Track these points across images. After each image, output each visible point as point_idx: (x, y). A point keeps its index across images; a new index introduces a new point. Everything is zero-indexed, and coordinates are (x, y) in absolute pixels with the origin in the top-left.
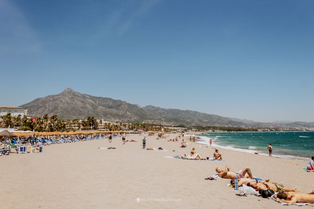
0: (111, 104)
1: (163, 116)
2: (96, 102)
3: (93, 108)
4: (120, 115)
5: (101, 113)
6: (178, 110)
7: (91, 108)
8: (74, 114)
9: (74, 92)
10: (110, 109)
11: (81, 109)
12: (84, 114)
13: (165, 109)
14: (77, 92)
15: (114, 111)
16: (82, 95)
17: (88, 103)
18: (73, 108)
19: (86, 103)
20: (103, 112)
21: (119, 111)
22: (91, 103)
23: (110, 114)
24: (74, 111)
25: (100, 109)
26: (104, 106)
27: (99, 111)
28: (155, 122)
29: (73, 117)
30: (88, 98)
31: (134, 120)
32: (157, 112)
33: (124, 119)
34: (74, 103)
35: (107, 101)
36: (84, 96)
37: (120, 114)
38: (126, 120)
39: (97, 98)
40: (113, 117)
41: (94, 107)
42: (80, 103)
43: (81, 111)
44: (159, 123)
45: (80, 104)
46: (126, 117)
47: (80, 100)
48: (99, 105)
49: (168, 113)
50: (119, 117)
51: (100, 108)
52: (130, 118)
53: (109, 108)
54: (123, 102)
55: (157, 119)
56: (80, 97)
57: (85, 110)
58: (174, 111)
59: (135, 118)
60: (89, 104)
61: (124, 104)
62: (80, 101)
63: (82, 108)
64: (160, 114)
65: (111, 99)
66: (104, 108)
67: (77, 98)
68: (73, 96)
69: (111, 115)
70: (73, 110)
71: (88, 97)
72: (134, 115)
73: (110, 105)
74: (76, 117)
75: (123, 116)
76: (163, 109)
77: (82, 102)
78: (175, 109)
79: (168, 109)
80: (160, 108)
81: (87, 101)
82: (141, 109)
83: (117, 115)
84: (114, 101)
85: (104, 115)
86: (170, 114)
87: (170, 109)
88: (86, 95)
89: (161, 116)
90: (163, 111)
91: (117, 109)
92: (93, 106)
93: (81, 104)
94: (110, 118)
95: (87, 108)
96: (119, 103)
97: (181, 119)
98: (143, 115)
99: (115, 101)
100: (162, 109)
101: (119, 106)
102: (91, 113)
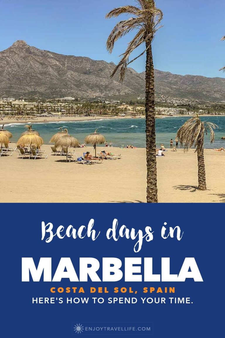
0: (88, 66)
1: (175, 87)
2: (64, 65)
3: (59, 74)
4: (102, 86)
5: (71, 82)
6: (202, 77)
7: (56, 74)
8: (29, 83)
9: (29, 48)
10: (87, 76)
11: (39, 76)
12: (44, 84)
13: (178, 75)
14: (33, 48)
15: (93, 79)
16: (42, 53)
17: (50, 66)
18: (27, 74)
19: (48, 67)
20: (76, 81)
21: (101, 78)
22: (56, 65)
23: (85, 83)
24: (28, 79)
25: (69, 76)
26: (76, 70)
27: (68, 79)
28: (159, 98)
29: (26, 89)
30: (52, 58)
31: (124, 94)
32: (166, 81)
33: (108, 92)
34: (28, 66)
35: (82, 62)
36: (45, 54)
37: (102, 83)
38: (112, 93)
39: (65, 57)
40: (91, 89)
41: (60, 72)
42: (37, 65)
43: (39, 79)
44: (164, 99)
45: (38, 68)
46: (112, 89)
47: (38, 60)
48: (69, 70)
49: (183, 83)
50: (99, 89)
51: (69, 73)
52: (118, 90)
53: (85, 73)
54: (108, 63)
55: (163, 93)
56: (38, 55)
57: (47, 78)
58: (195, 79)
59: (126, 91)
60: (52, 68)
61: (109, 67)
62: (38, 62)
63: (41, 74)
64: (171, 83)
65: (87, 59)
66: (76, 74)
67: (34, 57)
68: (27, 54)
69: (88, 85)
70: (27, 77)
71: (52, 56)
72: (124, 86)
73: (87, 69)
74: (31, 88)
75: (106, 87)
76: (176, 76)
77: (41, 64)
78: (195, 76)
79: (184, 75)
80: (171, 74)
81: (49, 62)
82: (138, 76)
83: (97, 86)
84: (94, 63)
85: (76, 86)
86: (186, 84)
87: (188, 76)
88: (49, 52)
89: (171, 88)
90: (176, 80)
91: (98, 76)
92: (58, 70)
93: (41, 66)
94: (85, 91)
95: (50, 75)
96: (101, 66)
97: (205, 93)
98: (139, 86)
99: (96, 61)
100: (174, 75)
101: (101, 70)
102: (55, 82)
